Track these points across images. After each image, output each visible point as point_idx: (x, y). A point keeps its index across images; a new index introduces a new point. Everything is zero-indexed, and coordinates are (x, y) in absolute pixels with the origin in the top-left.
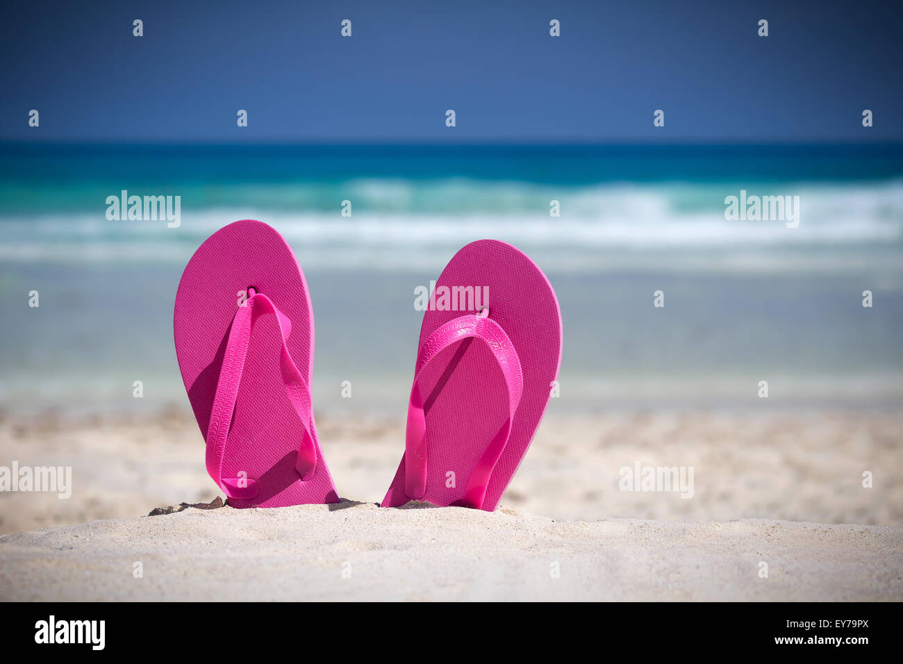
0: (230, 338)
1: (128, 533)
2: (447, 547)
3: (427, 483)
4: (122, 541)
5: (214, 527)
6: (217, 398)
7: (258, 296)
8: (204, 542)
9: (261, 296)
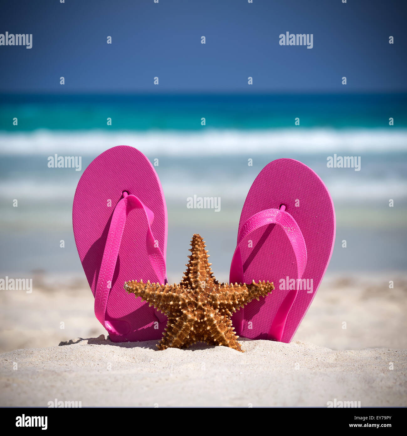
0: (111, 225)
1: (41, 358)
2: (257, 367)
3: (244, 324)
4: (37, 363)
5: (99, 353)
6: (102, 266)
7: (130, 197)
8: (92, 364)
9: (132, 196)
